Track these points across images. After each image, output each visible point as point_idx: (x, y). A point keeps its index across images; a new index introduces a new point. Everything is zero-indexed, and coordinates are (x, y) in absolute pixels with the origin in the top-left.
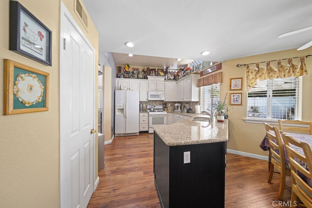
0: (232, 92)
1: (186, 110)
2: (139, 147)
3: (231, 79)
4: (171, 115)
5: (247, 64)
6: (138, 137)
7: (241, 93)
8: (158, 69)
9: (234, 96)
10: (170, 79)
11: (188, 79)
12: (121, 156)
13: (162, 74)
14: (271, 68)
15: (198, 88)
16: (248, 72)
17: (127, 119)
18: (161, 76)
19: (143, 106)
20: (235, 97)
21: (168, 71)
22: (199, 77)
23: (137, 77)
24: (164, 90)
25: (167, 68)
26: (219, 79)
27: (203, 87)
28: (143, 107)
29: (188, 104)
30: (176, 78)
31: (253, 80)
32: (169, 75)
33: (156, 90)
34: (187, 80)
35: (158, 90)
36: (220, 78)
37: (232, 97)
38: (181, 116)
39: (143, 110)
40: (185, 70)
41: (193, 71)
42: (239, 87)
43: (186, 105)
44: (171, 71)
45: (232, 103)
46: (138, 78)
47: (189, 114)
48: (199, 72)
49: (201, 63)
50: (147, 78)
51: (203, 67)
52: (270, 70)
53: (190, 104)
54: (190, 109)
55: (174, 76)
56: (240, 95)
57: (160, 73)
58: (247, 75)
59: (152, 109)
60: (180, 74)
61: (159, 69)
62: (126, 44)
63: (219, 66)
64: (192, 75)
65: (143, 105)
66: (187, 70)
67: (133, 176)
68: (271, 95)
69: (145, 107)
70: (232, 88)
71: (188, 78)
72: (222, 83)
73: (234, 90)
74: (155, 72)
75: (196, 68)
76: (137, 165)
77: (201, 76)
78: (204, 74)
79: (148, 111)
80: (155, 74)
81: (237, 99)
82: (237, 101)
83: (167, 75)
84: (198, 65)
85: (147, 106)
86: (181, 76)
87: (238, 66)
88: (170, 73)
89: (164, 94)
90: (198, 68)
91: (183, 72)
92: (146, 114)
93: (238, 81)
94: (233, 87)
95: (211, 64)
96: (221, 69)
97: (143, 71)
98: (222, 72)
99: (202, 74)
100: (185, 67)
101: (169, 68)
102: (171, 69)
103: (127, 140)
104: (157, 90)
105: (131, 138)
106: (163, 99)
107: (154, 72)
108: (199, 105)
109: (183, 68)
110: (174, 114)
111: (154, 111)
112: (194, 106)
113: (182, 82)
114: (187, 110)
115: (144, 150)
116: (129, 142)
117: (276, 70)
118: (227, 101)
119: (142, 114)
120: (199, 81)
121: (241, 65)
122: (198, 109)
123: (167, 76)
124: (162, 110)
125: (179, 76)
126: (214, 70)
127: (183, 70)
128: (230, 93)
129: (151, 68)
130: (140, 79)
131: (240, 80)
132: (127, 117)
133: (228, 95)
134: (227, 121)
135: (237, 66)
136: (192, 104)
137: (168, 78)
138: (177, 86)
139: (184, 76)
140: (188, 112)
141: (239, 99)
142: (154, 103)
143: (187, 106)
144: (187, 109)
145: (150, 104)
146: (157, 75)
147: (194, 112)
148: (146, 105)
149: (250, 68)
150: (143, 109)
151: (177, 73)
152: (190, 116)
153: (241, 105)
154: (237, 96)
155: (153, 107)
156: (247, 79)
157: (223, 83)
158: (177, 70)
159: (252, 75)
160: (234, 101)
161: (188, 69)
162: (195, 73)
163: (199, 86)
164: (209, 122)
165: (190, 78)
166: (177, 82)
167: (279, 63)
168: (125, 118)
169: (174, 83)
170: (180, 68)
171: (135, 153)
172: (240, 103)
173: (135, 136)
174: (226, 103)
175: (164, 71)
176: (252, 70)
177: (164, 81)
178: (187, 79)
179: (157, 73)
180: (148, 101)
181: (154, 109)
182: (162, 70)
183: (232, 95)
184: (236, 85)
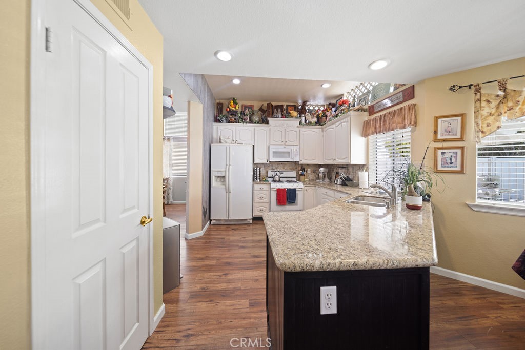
0: (439, 145)
1: (339, 181)
2: (249, 247)
3: (437, 118)
4: (311, 189)
5: (475, 83)
6: (251, 227)
7: (462, 148)
8: (287, 106)
9: (443, 153)
10: (310, 123)
11: (344, 122)
12: (213, 262)
13: (295, 114)
15: (363, 139)
16: (479, 100)
17: (231, 194)
18: (292, 117)
19: (260, 172)
20: (448, 155)
21: (307, 108)
22: (365, 116)
23: (250, 120)
24: (298, 143)
25: (304, 103)
26: (408, 119)
27: (375, 136)
28: (260, 174)
29: (344, 170)
30: (320, 120)
31: (492, 118)
32: (308, 116)
33: (283, 143)
34: (342, 123)
35: (288, 143)
36: (411, 117)
37: (440, 157)
38: (330, 193)
39: (260, 179)
40: (338, 105)
41: (354, 106)
42: (456, 135)
43: (340, 170)
44: (311, 108)
45: (440, 168)
46: (251, 122)
47: (346, 189)
48: (366, 107)
49: (371, 88)
50: (267, 122)
51: (374, 97)
53: (348, 169)
54: (348, 179)
55: (318, 117)
56: (459, 151)
57: (291, 112)
58: (475, 107)
59: (277, 178)
60: (328, 114)
61: (290, 105)
62: (216, 54)
63: (410, 93)
64: (351, 113)
65: (260, 170)
66: (341, 105)
67: (228, 308)
69: (265, 174)
70: (439, 137)
71: (344, 120)
72: (416, 125)
73: (445, 140)
74: (282, 111)
75: (361, 100)
76: (239, 285)
77: (370, 114)
78: (375, 111)
79: (270, 180)
80: (282, 115)
81: (451, 159)
82: (451, 163)
83: (303, 115)
84: (363, 94)
85: (267, 172)
86: (331, 117)
87: (452, 89)
88: (310, 112)
89: (298, 150)
90: (363, 99)
91: (334, 109)
92: (265, 187)
93: (454, 121)
94: (442, 135)
95: (392, 90)
96: (414, 97)
97: (261, 109)
98: (415, 105)
99: (371, 110)
100: (338, 99)
101: (308, 103)
102: (312, 105)
103: (231, 232)
104: (285, 143)
105: (237, 229)
106: (297, 160)
107: (279, 110)
108: (367, 171)
109: (334, 102)
110: (317, 188)
111: (279, 181)
112: (355, 173)
113: (333, 128)
114: (343, 181)
115: (257, 254)
116: (233, 237)
118: (428, 164)
119: (257, 187)
120: (366, 124)
121: (460, 87)
122: (365, 179)
123: (304, 118)
124: (295, 180)
125: (326, 116)
126: (397, 102)
127: (334, 105)
128: (435, 148)
129: (274, 104)
130: (255, 123)
131: (459, 118)
132: (231, 190)
133: (431, 152)
134: (429, 205)
135: (450, 89)
136: (353, 170)
137: (306, 120)
138: (323, 136)
139: (337, 116)
140: (344, 184)
141: (456, 159)
142: (280, 167)
143: (343, 174)
144: (341, 178)
145: (274, 168)
146: (286, 115)
147: (357, 186)
148: (267, 169)
149: (482, 91)
150: (260, 176)
151: (323, 111)
152: (347, 193)
153: (462, 172)
154: (451, 154)
155: (278, 173)
156: (476, 117)
157: (417, 127)
158: (323, 106)
159: (489, 107)
160: (444, 163)
161: (344, 102)
162: (358, 110)
163: (365, 134)
164: (388, 208)
165: (348, 118)
166: (322, 129)
168: (228, 193)
169: (317, 129)
170: (328, 103)
171: (241, 260)
172: (459, 168)
173: (245, 226)
174: (425, 168)
175: (298, 108)
176: (489, 95)
177: (298, 127)
178: (342, 121)
179: (285, 112)
180: (269, 163)
181: (281, 178)
182: (295, 108)
183: (440, 152)
184: (449, 129)
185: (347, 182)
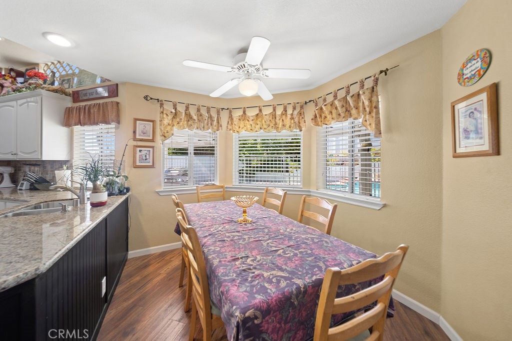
0: (137, 143)
1: (26, 185)
3: (136, 120)
5: (160, 98)
7: (153, 147)
9: (140, 151)
11: (31, 102)
14: (190, 115)
15: (64, 130)
16: (162, 112)
20: (143, 153)
22: (68, 103)
26: (112, 115)
31: (169, 127)
36: (114, 114)
37: (138, 154)
40: (27, 76)
41: (53, 84)
42: (149, 136)
45: (138, 164)
48: (70, 91)
49: (77, 71)
51: (80, 83)
52: (189, 117)
53: (45, 168)
54: (42, 181)
56: (151, 150)
58: (160, 117)
60: (6, 83)
63: (115, 90)
64: (43, 92)
66: (31, 77)
68: (193, 152)
70: (138, 137)
71: (32, 99)
72: (119, 122)
73: (141, 140)
75: (63, 81)
77: (75, 101)
78: (81, 99)
81: (146, 156)
82: (146, 160)
84: (67, 75)
86: (10, 89)
87: (146, 98)
90: (67, 79)
91: (20, 79)
93: (148, 124)
94: (140, 135)
95: (99, 81)
96: (118, 96)
98: (118, 103)
99: (76, 96)
113: (12, 106)
114: (32, 184)
117: (195, 117)
118: (128, 160)
120: (68, 111)
121: (151, 99)
125: (2, 86)
127: (20, 75)
128: (134, 146)
131: (151, 123)
133: (130, 149)
135: (145, 98)
136: (51, 167)
140: (33, 188)
141: (149, 156)
143: (33, 174)
144: (28, 181)
149: (165, 106)
153: (153, 166)
154: (146, 152)
156: (161, 125)
157: (120, 125)
159: (167, 118)
160: (141, 160)
161: (38, 75)
162: (56, 91)
163: (67, 123)
165: (39, 98)
167: (198, 110)
170: (8, 67)
172: (151, 164)
176: (167, 110)
178: (29, 100)
183: (138, 149)
184: (145, 131)
185: (36, 186)
